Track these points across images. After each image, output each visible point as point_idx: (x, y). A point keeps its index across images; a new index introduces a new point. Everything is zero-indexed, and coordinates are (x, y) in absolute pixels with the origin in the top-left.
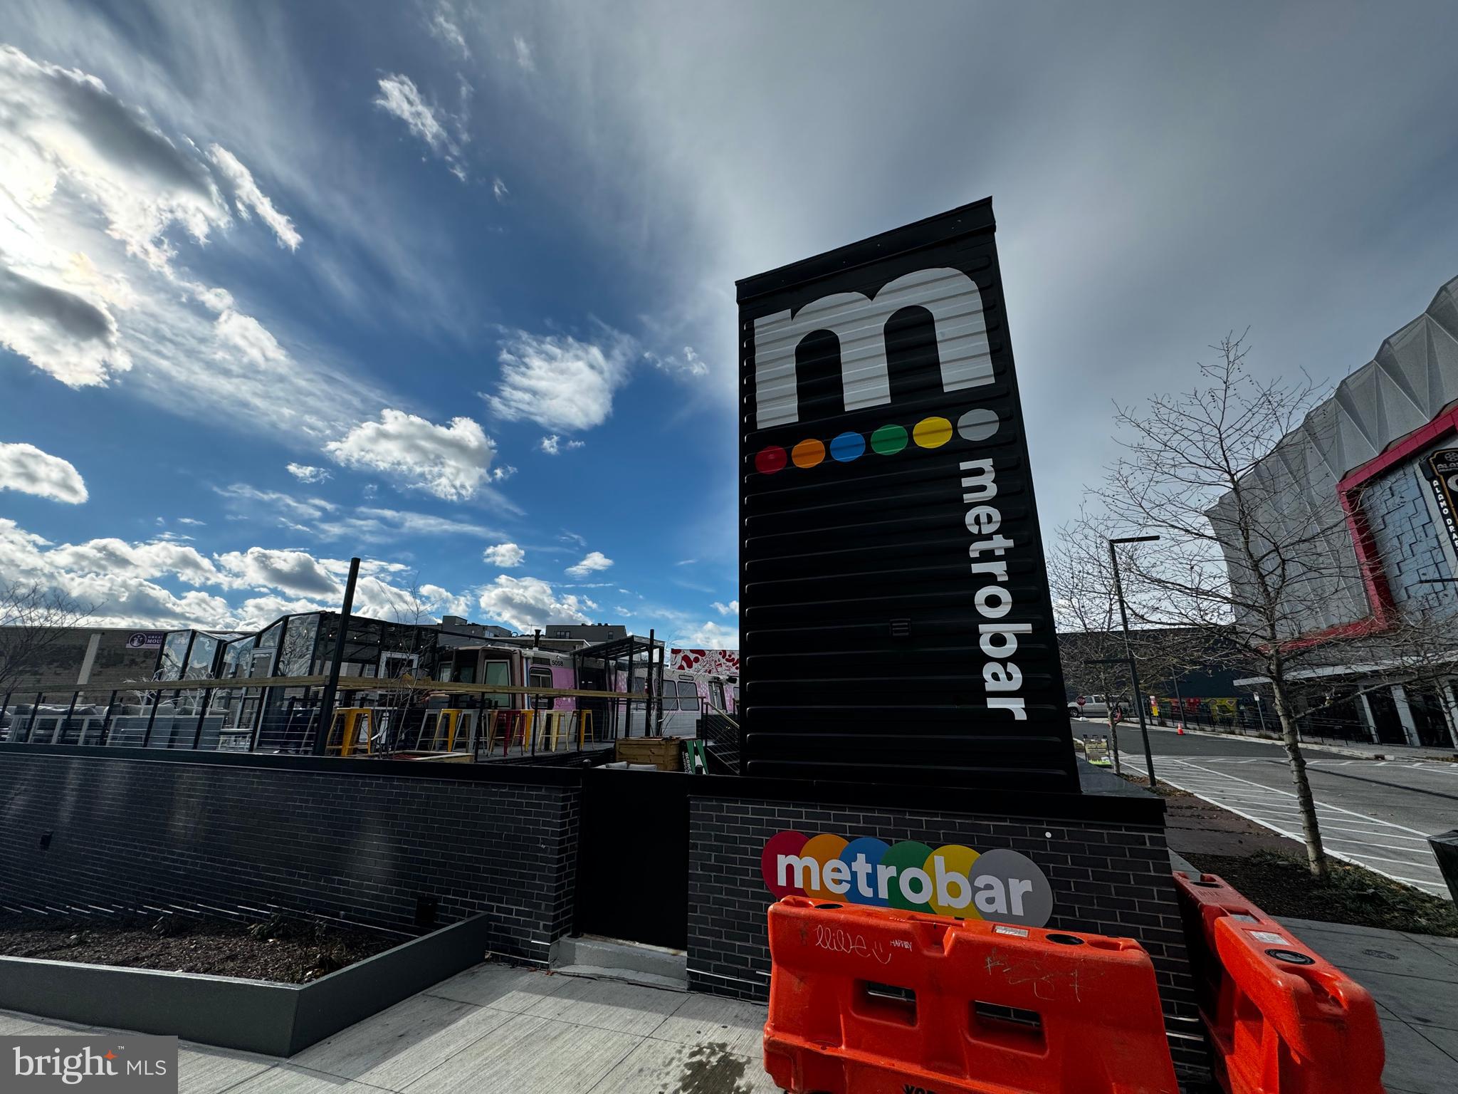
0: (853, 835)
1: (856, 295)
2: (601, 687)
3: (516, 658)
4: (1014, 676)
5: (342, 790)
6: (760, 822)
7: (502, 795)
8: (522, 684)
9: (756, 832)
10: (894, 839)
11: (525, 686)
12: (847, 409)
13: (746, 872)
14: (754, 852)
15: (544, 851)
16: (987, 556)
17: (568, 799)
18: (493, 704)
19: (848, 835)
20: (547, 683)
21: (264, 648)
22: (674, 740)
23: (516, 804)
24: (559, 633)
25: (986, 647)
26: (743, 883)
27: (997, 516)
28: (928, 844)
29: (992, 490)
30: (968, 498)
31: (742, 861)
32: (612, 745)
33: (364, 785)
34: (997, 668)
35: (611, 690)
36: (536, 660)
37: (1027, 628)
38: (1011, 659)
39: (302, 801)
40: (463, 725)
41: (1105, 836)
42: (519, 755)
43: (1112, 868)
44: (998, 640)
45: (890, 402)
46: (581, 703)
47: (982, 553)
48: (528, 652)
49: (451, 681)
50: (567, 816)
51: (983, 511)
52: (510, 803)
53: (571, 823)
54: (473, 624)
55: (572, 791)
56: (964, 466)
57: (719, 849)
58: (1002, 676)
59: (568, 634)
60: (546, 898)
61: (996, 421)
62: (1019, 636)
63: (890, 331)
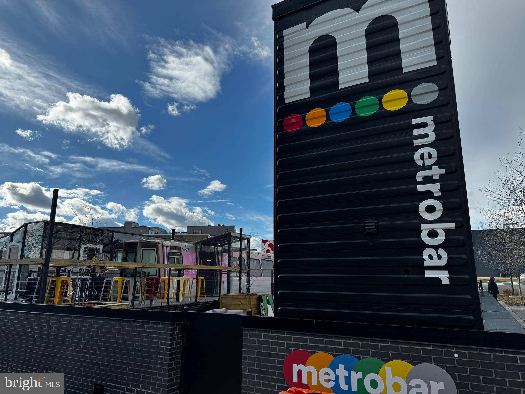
0: (337, 353)
1: (348, 10)
2: (213, 264)
3: (160, 247)
4: (442, 257)
5: (52, 323)
6: (283, 344)
7: (138, 327)
8: (164, 262)
9: (280, 350)
10: (361, 356)
11: (166, 263)
12: (341, 87)
13: (274, 374)
14: (279, 362)
15: (162, 359)
16: (428, 180)
17: (175, 329)
18: (147, 274)
19: (334, 353)
20: (179, 261)
21: (15, 242)
22: (254, 295)
23: (145, 332)
24: (195, 231)
25: (425, 238)
26: (273, 380)
27: (435, 153)
28: (382, 360)
29: (432, 137)
30: (417, 142)
31: (272, 367)
32: (217, 298)
33: (64, 320)
34: (431, 251)
35: (219, 265)
36: (172, 247)
37: (452, 226)
38: (441, 246)
39: (31, 329)
40: (126, 287)
41: (492, 356)
42: (160, 305)
43: (495, 376)
44: (433, 234)
45: (368, 81)
46: (200, 273)
47: (424, 178)
48: (167, 243)
49: (122, 261)
50: (174, 339)
51: (425, 151)
52: (142, 332)
53: (177, 344)
54: (143, 226)
55: (177, 325)
56: (415, 121)
57: (259, 360)
58: (435, 257)
59: (200, 231)
60: (162, 386)
61: (436, 91)
62: (447, 232)
63: (369, 33)
